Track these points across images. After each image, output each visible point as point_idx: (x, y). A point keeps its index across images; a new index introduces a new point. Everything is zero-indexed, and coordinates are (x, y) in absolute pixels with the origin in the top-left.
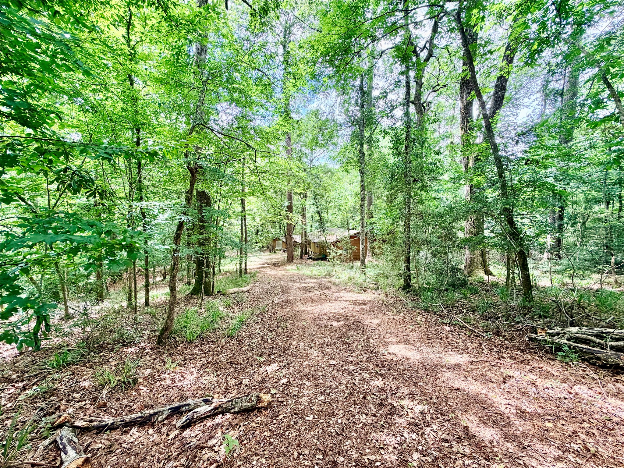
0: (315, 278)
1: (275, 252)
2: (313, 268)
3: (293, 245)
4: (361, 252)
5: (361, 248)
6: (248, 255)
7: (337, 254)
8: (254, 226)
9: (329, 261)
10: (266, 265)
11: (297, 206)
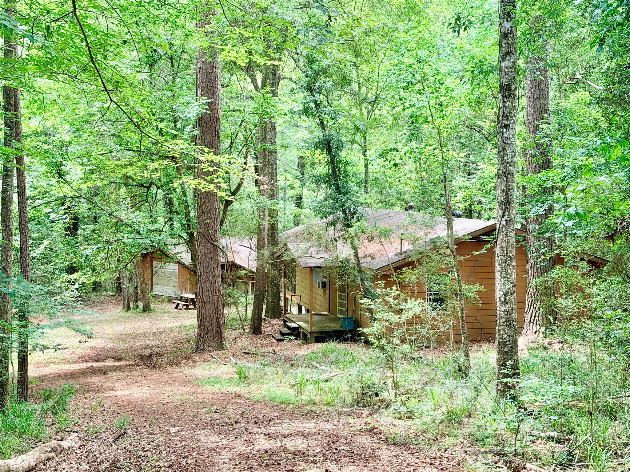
0: (312, 415)
1: (147, 309)
2: (300, 373)
3: (224, 279)
4: (500, 308)
5: (499, 293)
6: (33, 320)
7: (404, 317)
8: (62, 201)
9: (367, 343)
10: (110, 363)
11: (238, 117)
